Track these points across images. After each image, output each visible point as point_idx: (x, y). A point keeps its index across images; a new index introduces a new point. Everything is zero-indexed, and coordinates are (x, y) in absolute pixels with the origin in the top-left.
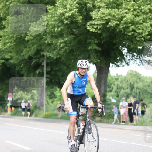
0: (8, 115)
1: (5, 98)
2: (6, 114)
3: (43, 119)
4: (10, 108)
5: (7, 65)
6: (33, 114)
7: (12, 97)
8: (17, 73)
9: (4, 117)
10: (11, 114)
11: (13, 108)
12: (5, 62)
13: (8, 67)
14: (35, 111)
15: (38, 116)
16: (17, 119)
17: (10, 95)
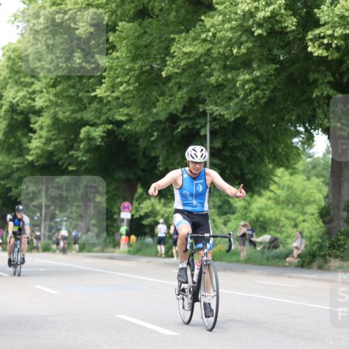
0: (122, 253)
1: (115, 213)
2: (117, 252)
4: (127, 238)
5: (120, 137)
7: (131, 212)
8: (141, 154)
9: (111, 258)
10: (129, 252)
11: (133, 238)
12: (115, 129)
13: (121, 139)
16: (142, 262)
17: (126, 207)
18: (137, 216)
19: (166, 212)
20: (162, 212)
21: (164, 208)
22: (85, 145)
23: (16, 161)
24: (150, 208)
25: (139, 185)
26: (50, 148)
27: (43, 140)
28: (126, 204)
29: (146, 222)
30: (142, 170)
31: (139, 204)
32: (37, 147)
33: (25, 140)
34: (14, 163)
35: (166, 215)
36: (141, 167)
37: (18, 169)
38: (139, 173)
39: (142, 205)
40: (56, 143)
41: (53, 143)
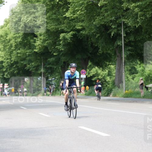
0: (82, 95)
3: (123, 98)
4: (84, 87)
5: (79, 37)
6: (111, 93)
7: (86, 74)
8: (90, 45)
10: (86, 94)
11: (87, 87)
12: (77, 33)
13: (80, 39)
14: (113, 89)
15: (117, 96)
17: (83, 72)
18: (89, 76)
19: (103, 74)
20: (101, 74)
21: (102, 72)
22: (62, 43)
23: (28, 51)
24: (96, 72)
25: (89, 61)
26: (45, 45)
27: (41, 41)
28: (83, 71)
29: (93, 79)
30: (90, 53)
31: (90, 70)
32: (39, 45)
33: (32, 40)
34: (27, 52)
35: (103, 75)
36: (90, 52)
37: (29, 55)
38: (89, 55)
39: (91, 71)
40: (48, 42)
41: (46, 42)
